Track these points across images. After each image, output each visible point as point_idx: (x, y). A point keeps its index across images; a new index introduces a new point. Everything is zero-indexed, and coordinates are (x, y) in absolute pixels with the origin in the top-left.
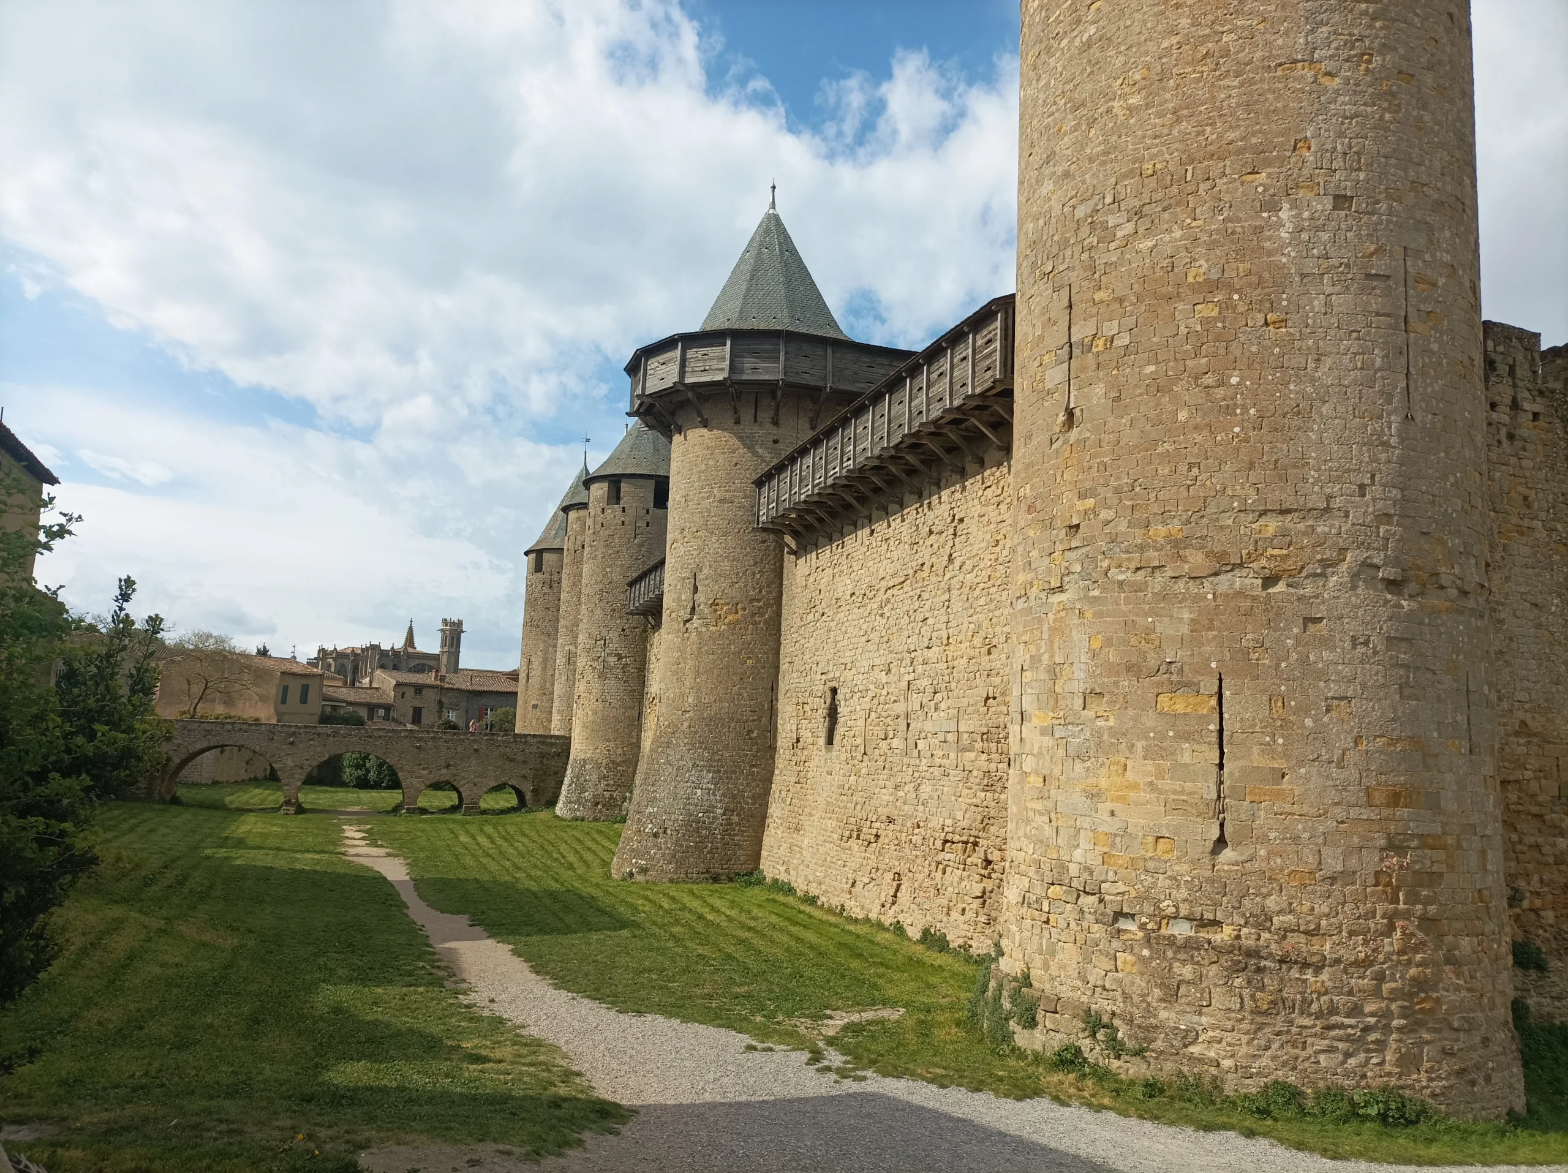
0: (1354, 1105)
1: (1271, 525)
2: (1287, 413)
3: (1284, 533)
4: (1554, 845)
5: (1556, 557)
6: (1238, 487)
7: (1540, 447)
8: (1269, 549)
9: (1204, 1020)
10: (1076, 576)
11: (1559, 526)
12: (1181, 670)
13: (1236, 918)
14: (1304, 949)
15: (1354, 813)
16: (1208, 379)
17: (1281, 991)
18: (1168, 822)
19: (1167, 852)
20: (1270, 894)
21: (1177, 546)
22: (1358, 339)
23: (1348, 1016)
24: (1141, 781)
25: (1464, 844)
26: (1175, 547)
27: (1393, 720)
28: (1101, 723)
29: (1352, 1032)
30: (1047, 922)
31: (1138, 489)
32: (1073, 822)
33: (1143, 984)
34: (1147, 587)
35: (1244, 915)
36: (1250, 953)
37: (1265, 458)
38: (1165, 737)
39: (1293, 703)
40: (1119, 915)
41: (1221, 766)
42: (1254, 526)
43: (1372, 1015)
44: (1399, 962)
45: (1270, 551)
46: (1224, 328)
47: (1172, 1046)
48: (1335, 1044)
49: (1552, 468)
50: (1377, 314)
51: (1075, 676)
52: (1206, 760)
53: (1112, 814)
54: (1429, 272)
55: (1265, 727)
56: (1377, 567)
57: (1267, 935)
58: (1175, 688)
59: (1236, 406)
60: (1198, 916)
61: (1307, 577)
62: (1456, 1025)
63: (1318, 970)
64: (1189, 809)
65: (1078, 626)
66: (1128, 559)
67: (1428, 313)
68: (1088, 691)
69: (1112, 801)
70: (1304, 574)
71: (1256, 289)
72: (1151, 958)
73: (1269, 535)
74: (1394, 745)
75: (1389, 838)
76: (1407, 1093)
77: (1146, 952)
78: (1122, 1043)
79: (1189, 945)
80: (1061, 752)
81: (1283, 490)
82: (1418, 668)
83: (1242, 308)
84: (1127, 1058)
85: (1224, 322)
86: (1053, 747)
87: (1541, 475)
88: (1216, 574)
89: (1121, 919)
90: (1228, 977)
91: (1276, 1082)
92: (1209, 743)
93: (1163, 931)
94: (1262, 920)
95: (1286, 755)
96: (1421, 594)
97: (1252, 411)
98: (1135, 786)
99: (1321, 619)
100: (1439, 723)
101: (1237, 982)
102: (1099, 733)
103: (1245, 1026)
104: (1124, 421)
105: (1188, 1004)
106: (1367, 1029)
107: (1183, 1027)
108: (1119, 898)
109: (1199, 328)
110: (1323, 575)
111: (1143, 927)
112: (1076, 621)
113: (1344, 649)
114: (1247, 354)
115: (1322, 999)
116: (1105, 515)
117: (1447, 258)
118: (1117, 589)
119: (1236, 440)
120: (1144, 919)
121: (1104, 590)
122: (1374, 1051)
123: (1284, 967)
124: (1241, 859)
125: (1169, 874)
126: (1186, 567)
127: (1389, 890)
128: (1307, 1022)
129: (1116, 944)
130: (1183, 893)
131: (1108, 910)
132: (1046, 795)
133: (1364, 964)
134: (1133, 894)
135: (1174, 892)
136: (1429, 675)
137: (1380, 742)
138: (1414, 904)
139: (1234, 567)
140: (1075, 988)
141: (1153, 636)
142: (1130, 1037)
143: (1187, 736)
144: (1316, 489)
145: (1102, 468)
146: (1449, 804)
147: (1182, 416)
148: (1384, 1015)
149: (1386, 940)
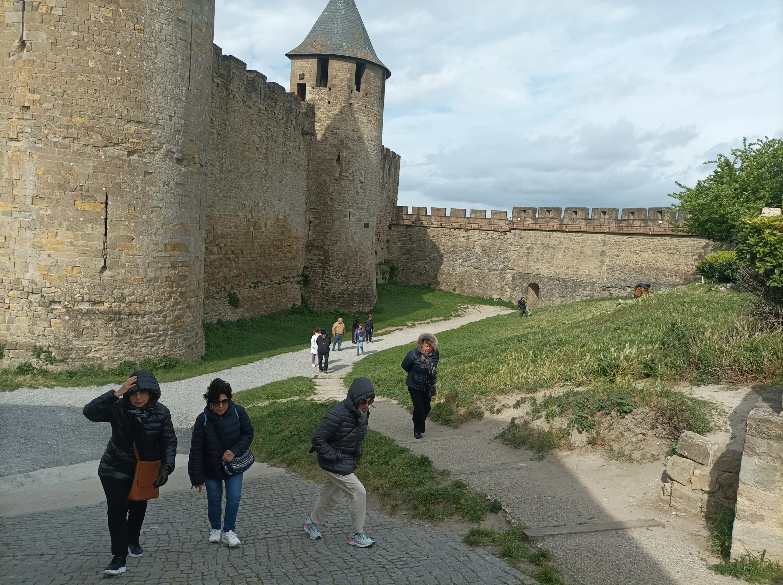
0: (154, 364)
1: (133, 128)
2: (142, 76)
3: (138, 132)
4: (210, 258)
5: (220, 146)
6: (119, 107)
7: (218, 99)
8: (131, 139)
9: (95, 342)
10: (27, 134)
11: (221, 133)
12: (87, 190)
13: (110, 299)
14: (138, 309)
15: (160, 254)
16: (106, 49)
17: (128, 326)
18: (79, 260)
19: (78, 273)
20: (125, 288)
21: (88, 130)
22: (173, 48)
23: (153, 332)
24: (66, 241)
25: (195, 264)
26: (86, 130)
27: (176, 217)
28: (42, 212)
29: (154, 338)
30: (9, 308)
31: (66, 96)
32: (25, 260)
33: (65, 331)
34: (70, 147)
35: (114, 298)
36: (116, 313)
37: (131, 96)
38: (78, 221)
39: (138, 208)
40: (52, 302)
41: (106, 235)
42: (125, 126)
43: (162, 331)
44: (172, 310)
45: (131, 140)
46: (115, 24)
47: (80, 355)
48: (148, 343)
49: (221, 109)
50: (181, 39)
51: (27, 187)
52: (99, 232)
53: (49, 256)
54: (200, 24)
55: (126, 218)
56: (174, 153)
57: (124, 305)
58: (85, 198)
59: (119, 66)
60: (93, 300)
61: (146, 154)
62: (188, 330)
63: (143, 316)
64: (90, 254)
65: (29, 161)
66: (60, 131)
67: (199, 43)
68: (35, 195)
69: (49, 250)
70: (145, 152)
71: (130, 9)
72: (70, 320)
73: (131, 132)
74: (175, 227)
75: (172, 263)
76: (172, 357)
77: (67, 318)
78: (54, 358)
79: (89, 312)
80: (17, 225)
81: (138, 112)
82: (185, 196)
83: (123, 17)
84: (57, 364)
85: (114, 21)
86: (11, 222)
87: (218, 111)
88: (106, 146)
89: (53, 304)
90: (107, 324)
91: (125, 361)
92: (100, 224)
93: (76, 308)
94: (121, 299)
95: (135, 230)
96: (188, 165)
97: (126, 71)
98: (62, 243)
99: (152, 173)
100: (191, 218)
101: (110, 325)
102: (42, 217)
103: (113, 342)
104: (58, 57)
105: (87, 337)
106: (160, 336)
107: (85, 347)
108: (52, 295)
109: (101, 20)
110: (153, 154)
111: (65, 307)
112: (28, 159)
113: (160, 186)
114: (125, 42)
115: (144, 327)
116: (45, 105)
117: (206, 19)
118: (53, 146)
119: (118, 83)
120: (66, 303)
121: (45, 145)
122: (162, 344)
123: (130, 317)
124: (113, 274)
125: (79, 282)
126: (92, 140)
127: (170, 283)
128: (138, 337)
129: (50, 315)
130: (86, 290)
131: (46, 301)
132: (7, 246)
133: (159, 312)
134: (60, 292)
135: (82, 290)
136: (189, 199)
137: (171, 225)
138: (178, 288)
139: (115, 144)
140: (27, 337)
141: (73, 172)
142: (58, 355)
143: (90, 221)
144: (153, 114)
145: (44, 79)
146: (192, 250)
147: (92, 64)
148: (166, 330)
149: (168, 302)
